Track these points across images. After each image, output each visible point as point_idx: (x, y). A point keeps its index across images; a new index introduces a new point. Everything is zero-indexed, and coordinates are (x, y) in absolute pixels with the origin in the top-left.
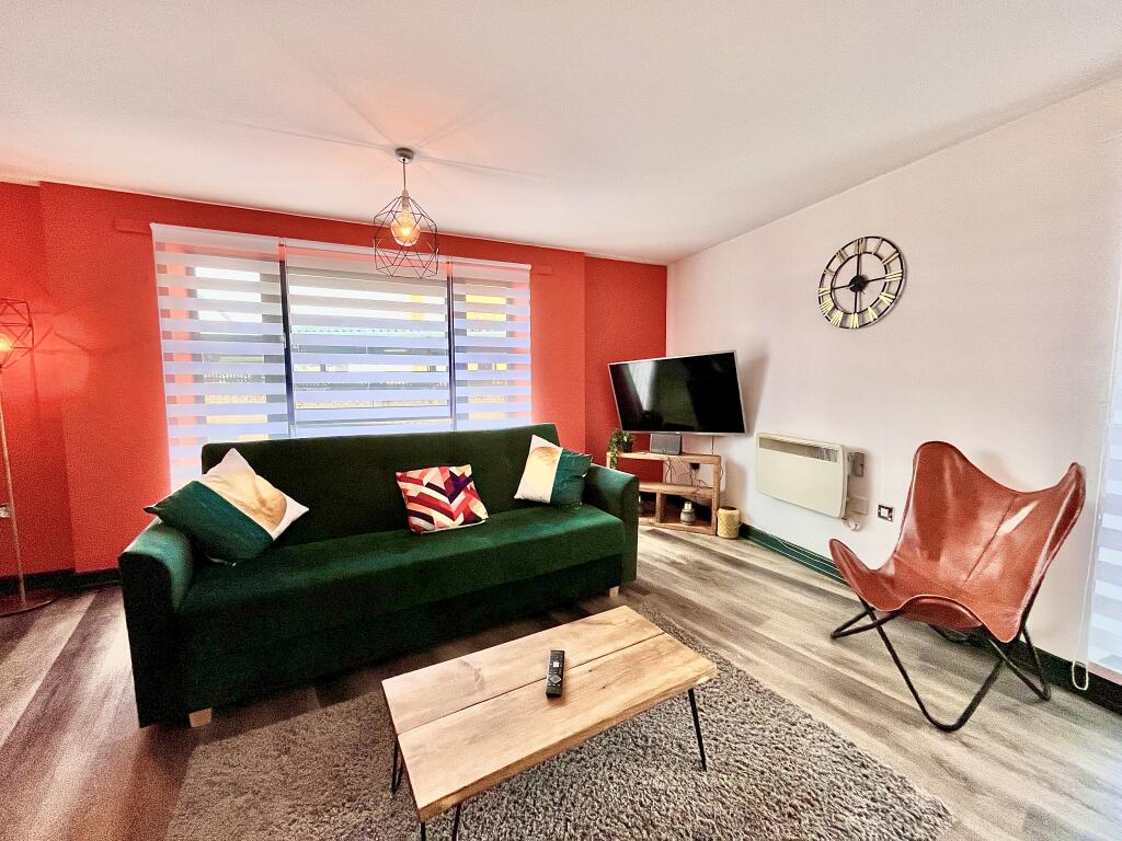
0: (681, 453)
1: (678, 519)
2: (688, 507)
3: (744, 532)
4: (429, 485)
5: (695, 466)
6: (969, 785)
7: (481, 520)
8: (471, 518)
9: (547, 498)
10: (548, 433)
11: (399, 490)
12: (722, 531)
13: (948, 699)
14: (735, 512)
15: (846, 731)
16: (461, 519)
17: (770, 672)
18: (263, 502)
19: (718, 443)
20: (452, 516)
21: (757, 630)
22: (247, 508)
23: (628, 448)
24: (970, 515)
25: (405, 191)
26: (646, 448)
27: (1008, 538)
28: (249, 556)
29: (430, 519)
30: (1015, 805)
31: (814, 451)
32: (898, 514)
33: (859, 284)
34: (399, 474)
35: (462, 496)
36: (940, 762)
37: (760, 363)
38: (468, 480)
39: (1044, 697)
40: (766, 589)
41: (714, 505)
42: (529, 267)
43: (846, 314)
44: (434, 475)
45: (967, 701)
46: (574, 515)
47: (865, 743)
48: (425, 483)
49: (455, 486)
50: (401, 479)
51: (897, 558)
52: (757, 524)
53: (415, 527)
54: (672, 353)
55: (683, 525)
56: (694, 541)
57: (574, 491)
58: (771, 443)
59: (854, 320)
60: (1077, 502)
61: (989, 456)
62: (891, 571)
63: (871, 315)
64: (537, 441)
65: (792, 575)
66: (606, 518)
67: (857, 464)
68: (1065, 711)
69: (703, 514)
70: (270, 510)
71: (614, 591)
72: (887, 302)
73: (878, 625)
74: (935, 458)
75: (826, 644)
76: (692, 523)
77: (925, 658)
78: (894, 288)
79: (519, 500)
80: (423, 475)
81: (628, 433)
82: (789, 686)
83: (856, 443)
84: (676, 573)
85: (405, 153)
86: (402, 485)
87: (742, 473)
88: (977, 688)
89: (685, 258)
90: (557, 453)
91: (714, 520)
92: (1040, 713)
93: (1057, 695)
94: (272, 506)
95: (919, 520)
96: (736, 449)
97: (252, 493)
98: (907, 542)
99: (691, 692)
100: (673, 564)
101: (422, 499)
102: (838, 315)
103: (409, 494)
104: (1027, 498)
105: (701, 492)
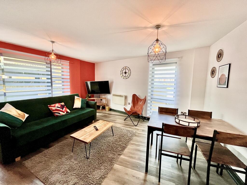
0: (100, 98)
1: (100, 109)
2: (101, 107)
3: (111, 110)
4: (57, 107)
5: (101, 100)
6: (138, 129)
7: (69, 112)
8: (67, 112)
9: (80, 107)
10: (78, 95)
11: (49, 109)
12: (107, 110)
13: (136, 123)
14: (109, 107)
15: (127, 128)
16: (65, 113)
17: (118, 125)
18: (19, 114)
19: (106, 96)
20: (64, 112)
21: (115, 122)
22: (16, 116)
23: (90, 97)
24: (138, 102)
25: (53, 49)
26: (93, 97)
27: (141, 104)
28: (19, 126)
29: (59, 113)
30: (141, 130)
31: (121, 96)
32: (131, 104)
33: (126, 73)
34: (49, 106)
35: (64, 109)
36: (135, 129)
37: (112, 83)
38: (64, 105)
39: (144, 121)
40: (115, 117)
41: (106, 106)
42: (69, 62)
43: (124, 77)
44: (57, 105)
45: (137, 123)
46: (85, 110)
47: (129, 129)
48: (56, 107)
49: (62, 107)
50: (49, 107)
51: (131, 109)
52: (112, 108)
53: (56, 115)
54: (96, 80)
55: (100, 110)
56: (103, 112)
57: (85, 106)
58: (114, 95)
59: (125, 78)
60: (146, 100)
61: (139, 95)
62: (130, 110)
63: (127, 77)
64: (76, 97)
65: (118, 114)
66: (92, 109)
67: (126, 97)
68: (145, 122)
69: (104, 108)
70: (21, 116)
71: (93, 121)
72: (129, 76)
73: (129, 117)
74: (134, 96)
75: (124, 121)
76: (102, 109)
77: (134, 120)
78: (130, 74)
79: (74, 108)
80: (55, 105)
81: (90, 94)
82: (120, 126)
83: (125, 95)
84: (102, 117)
85: (53, 42)
86: (50, 108)
87: (110, 100)
88: (138, 121)
89: (99, 63)
90: (80, 99)
91: (106, 108)
92: (144, 122)
93: (145, 120)
94: (22, 115)
95: (133, 104)
96: (108, 96)
97: (16, 113)
98: (132, 106)
99: (112, 127)
100: (101, 116)
101: (56, 110)
102: (123, 77)
103: (53, 109)
104: (142, 100)
105: (103, 104)
